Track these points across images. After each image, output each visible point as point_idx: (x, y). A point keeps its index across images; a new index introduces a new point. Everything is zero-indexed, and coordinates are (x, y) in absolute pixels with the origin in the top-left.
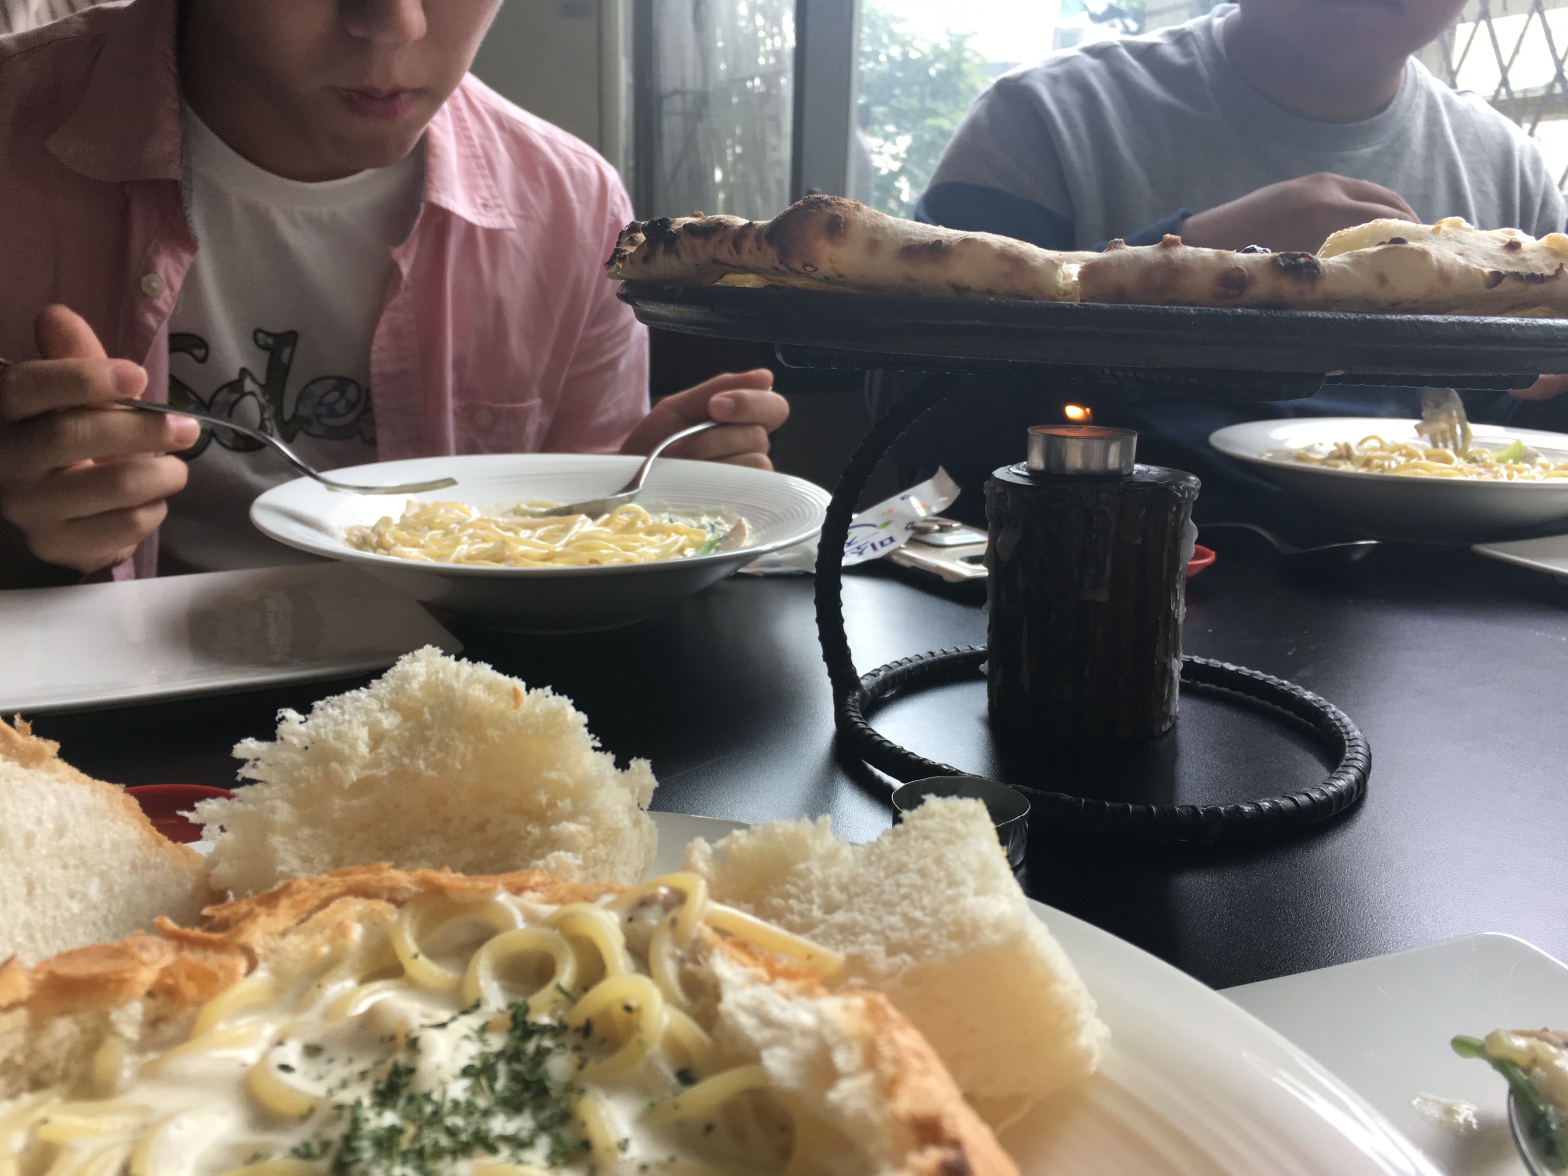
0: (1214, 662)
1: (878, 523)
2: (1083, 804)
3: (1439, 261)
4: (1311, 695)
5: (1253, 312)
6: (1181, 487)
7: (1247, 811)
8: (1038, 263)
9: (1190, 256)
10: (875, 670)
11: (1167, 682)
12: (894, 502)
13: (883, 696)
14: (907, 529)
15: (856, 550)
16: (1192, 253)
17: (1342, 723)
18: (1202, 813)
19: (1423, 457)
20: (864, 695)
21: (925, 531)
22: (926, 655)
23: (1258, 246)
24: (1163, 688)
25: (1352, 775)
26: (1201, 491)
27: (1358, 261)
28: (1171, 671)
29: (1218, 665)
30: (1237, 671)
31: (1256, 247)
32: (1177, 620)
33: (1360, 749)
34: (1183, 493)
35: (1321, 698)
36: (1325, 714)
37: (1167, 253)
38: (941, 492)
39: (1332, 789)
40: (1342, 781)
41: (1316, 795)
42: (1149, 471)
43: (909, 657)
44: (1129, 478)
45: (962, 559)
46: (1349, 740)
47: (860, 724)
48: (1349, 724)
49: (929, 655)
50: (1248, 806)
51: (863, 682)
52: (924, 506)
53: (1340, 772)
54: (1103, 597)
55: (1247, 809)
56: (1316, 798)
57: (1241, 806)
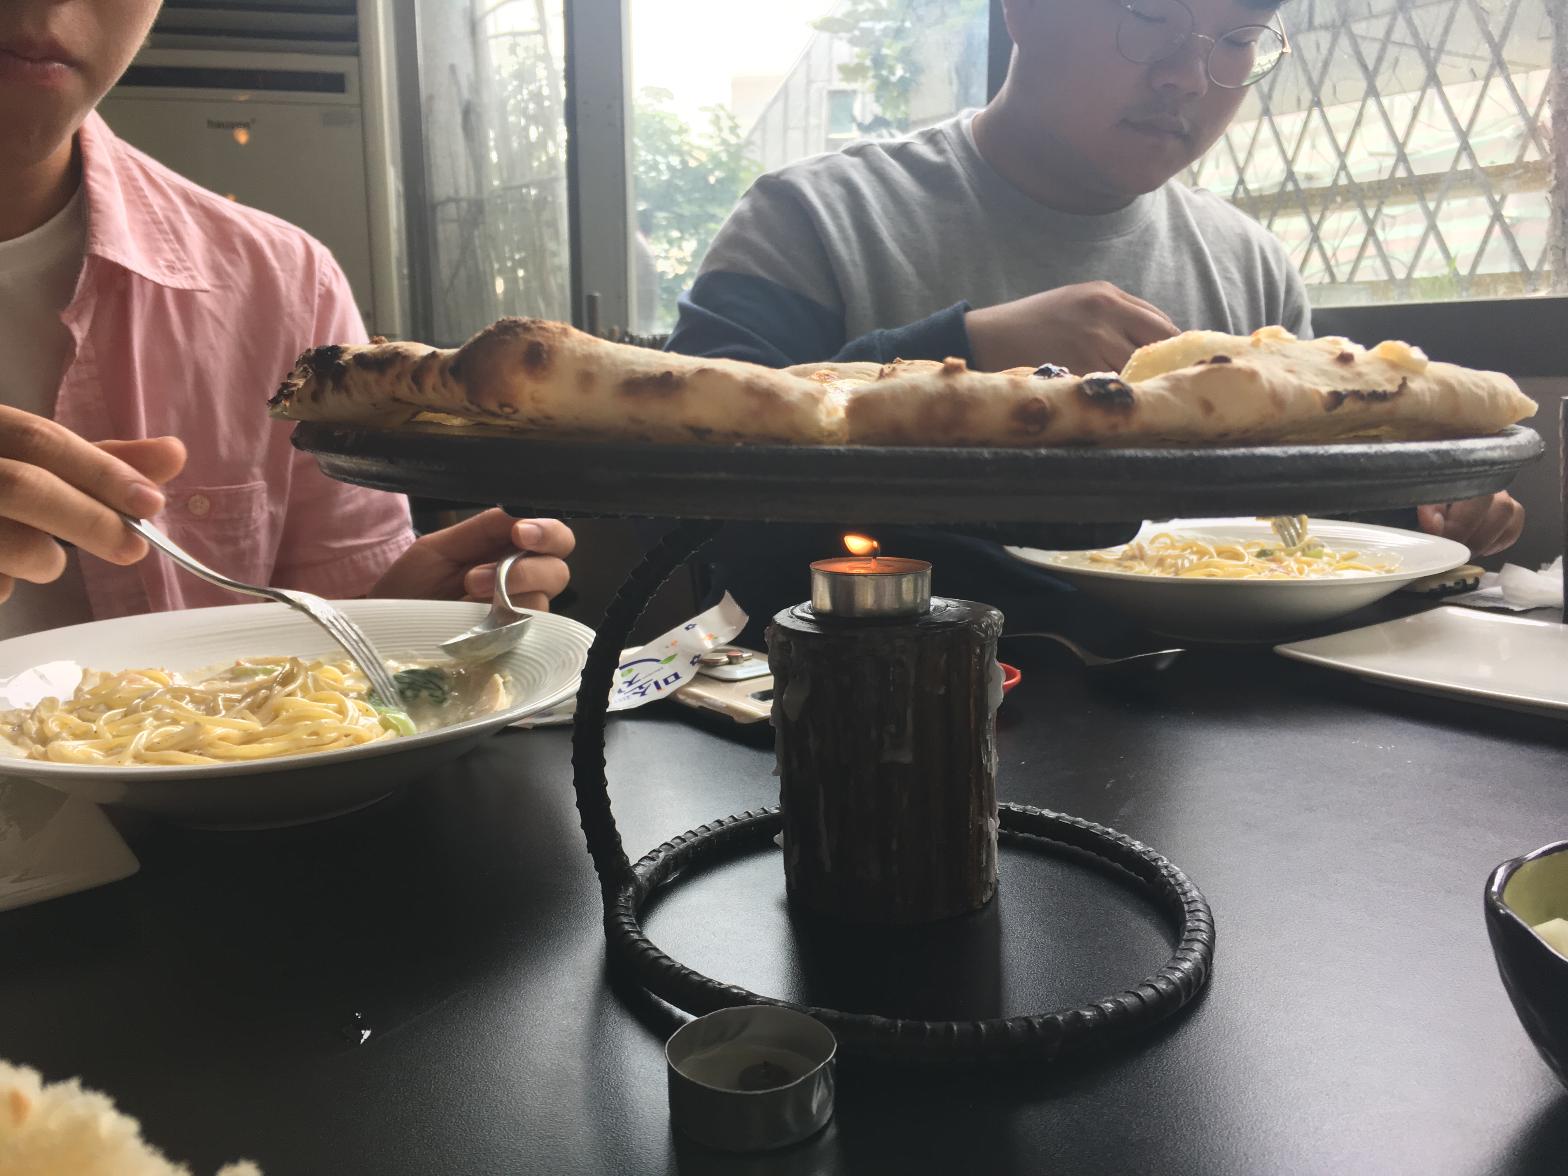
0: (1032, 809)
1: (662, 658)
2: (899, 1030)
3: (1270, 383)
4: (1139, 845)
5: (1059, 452)
6: (983, 626)
7: (1089, 1017)
8: (794, 396)
9: (978, 385)
10: (654, 851)
11: (985, 846)
12: (678, 632)
13: (665, 882)
14: (693, 663)
15: (638, 690)
16: (981, 382)
17: (1177, 880)
18: (1037, 1026)
19: (1215, 555)
20: (639, 888)
21: (713, 664)
22: (713, 825)
23: (1054, 364)
24: (980, 854)
25: (1197, 951)
26: (1005, 626)
27: (1177, 385)
28: (988, 833)
29: (1036, 812)
30: (1058, 818)
31: (1050, 366)
32: (990, 774)
33: (1201, 915)
34: (985, 632)
35: (1151, 849)
36: (1158, 869)
37: (950, 381)
38: (728, 620)
39: (1178, 974)
40: (1188, 962)
41: (1162, 986)
42: (947, 606)
43: (693, 829)
44: (926, 617)
45: (754, 696)
46: (1188, 903)
47: (632, 934)
48: (1184, 882)
49: (717, 824)
50: (1089, 1011)
51: (639, 871)
52: (711, 636)
53: (1184, 949)
54: (906, 757)
55: (1088, 1014)
56: (1163, 989)
57: (1082, 1012)
